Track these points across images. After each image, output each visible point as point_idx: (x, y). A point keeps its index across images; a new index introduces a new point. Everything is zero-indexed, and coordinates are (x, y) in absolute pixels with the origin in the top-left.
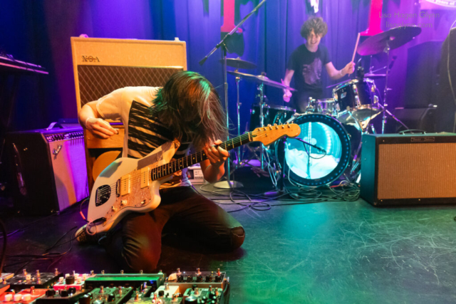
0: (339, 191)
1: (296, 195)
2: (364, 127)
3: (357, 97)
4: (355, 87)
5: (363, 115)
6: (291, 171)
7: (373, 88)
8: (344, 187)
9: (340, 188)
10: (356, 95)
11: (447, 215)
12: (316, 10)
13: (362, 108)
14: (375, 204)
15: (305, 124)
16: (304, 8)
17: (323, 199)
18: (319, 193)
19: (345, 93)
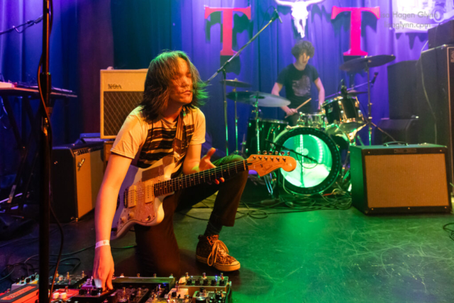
0: (332, 199)
1: (291, 203)
2: (351, 138)
3: (342, 112)
4: (340, 103)
5: (349, 127)
6: (286, 180)
7: (357, 103)
8: (337, 195)
9: (333, 196)
10: (342, 110)
11: (436, 224)
12: (303, 36)
13: (348, 121)
14: (367, 212)
15: (297, 136)
16: (292, 33)
17: (317, 207)
18: (313, 201)
19: (332, 108)
